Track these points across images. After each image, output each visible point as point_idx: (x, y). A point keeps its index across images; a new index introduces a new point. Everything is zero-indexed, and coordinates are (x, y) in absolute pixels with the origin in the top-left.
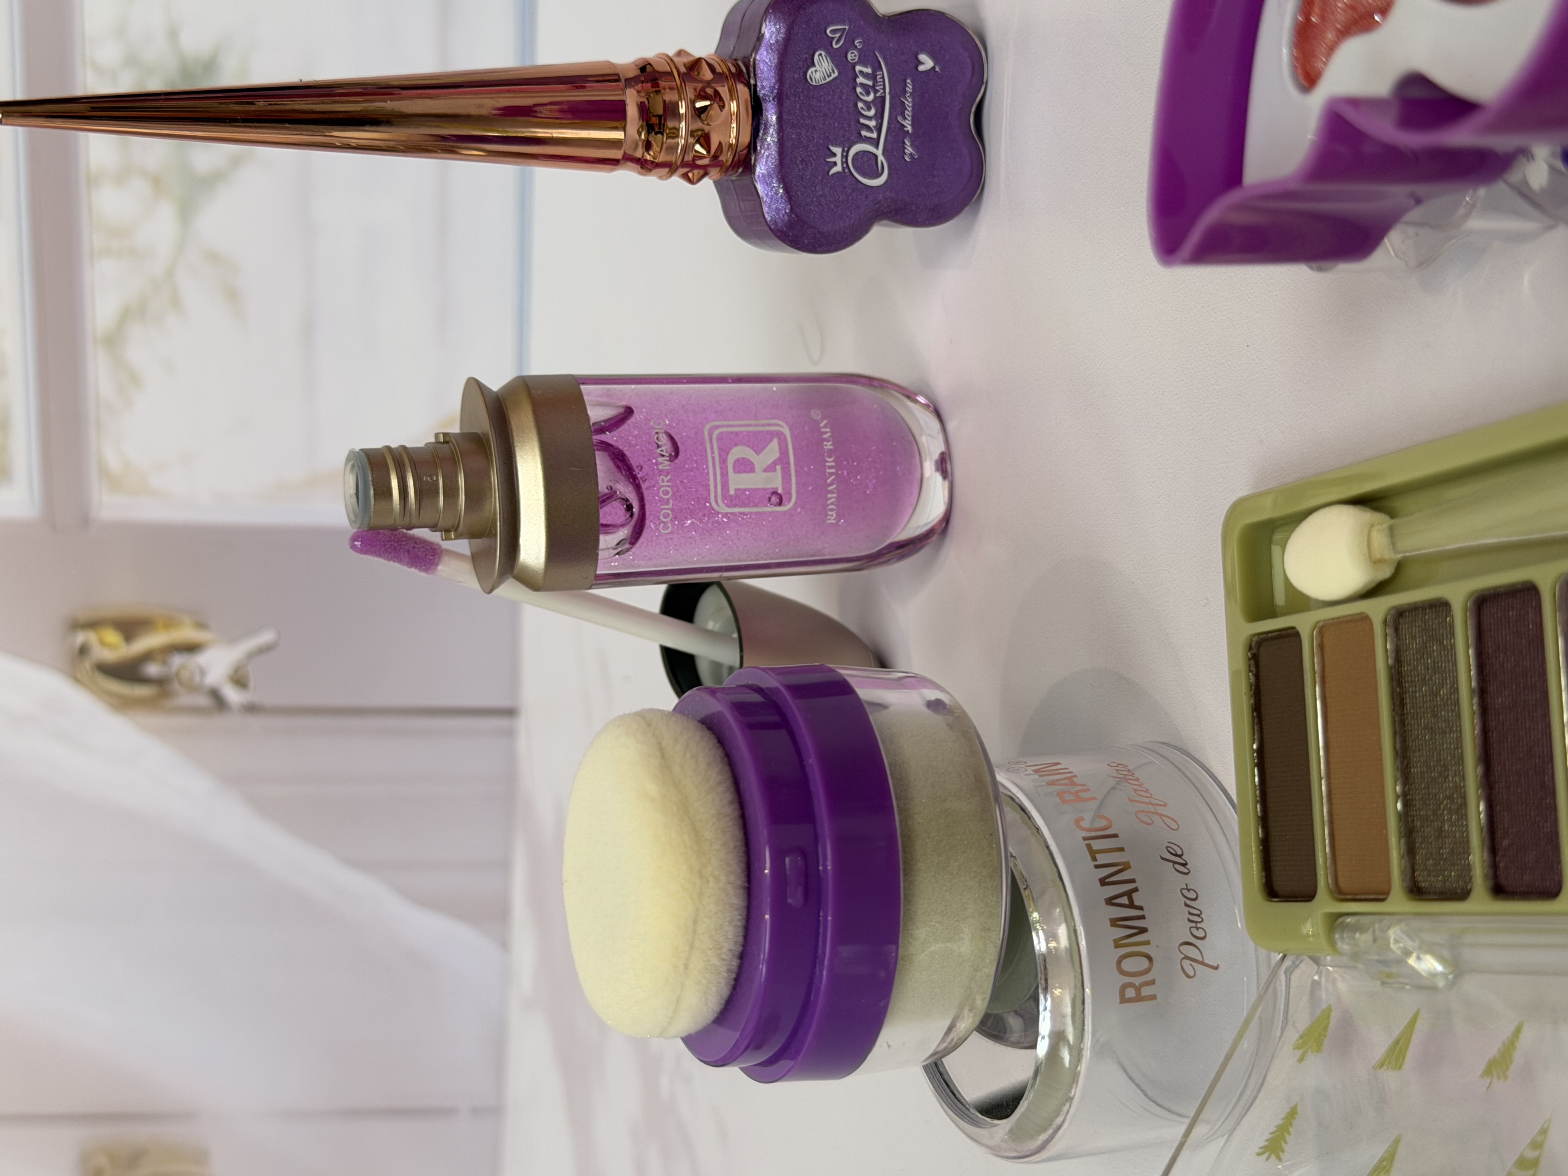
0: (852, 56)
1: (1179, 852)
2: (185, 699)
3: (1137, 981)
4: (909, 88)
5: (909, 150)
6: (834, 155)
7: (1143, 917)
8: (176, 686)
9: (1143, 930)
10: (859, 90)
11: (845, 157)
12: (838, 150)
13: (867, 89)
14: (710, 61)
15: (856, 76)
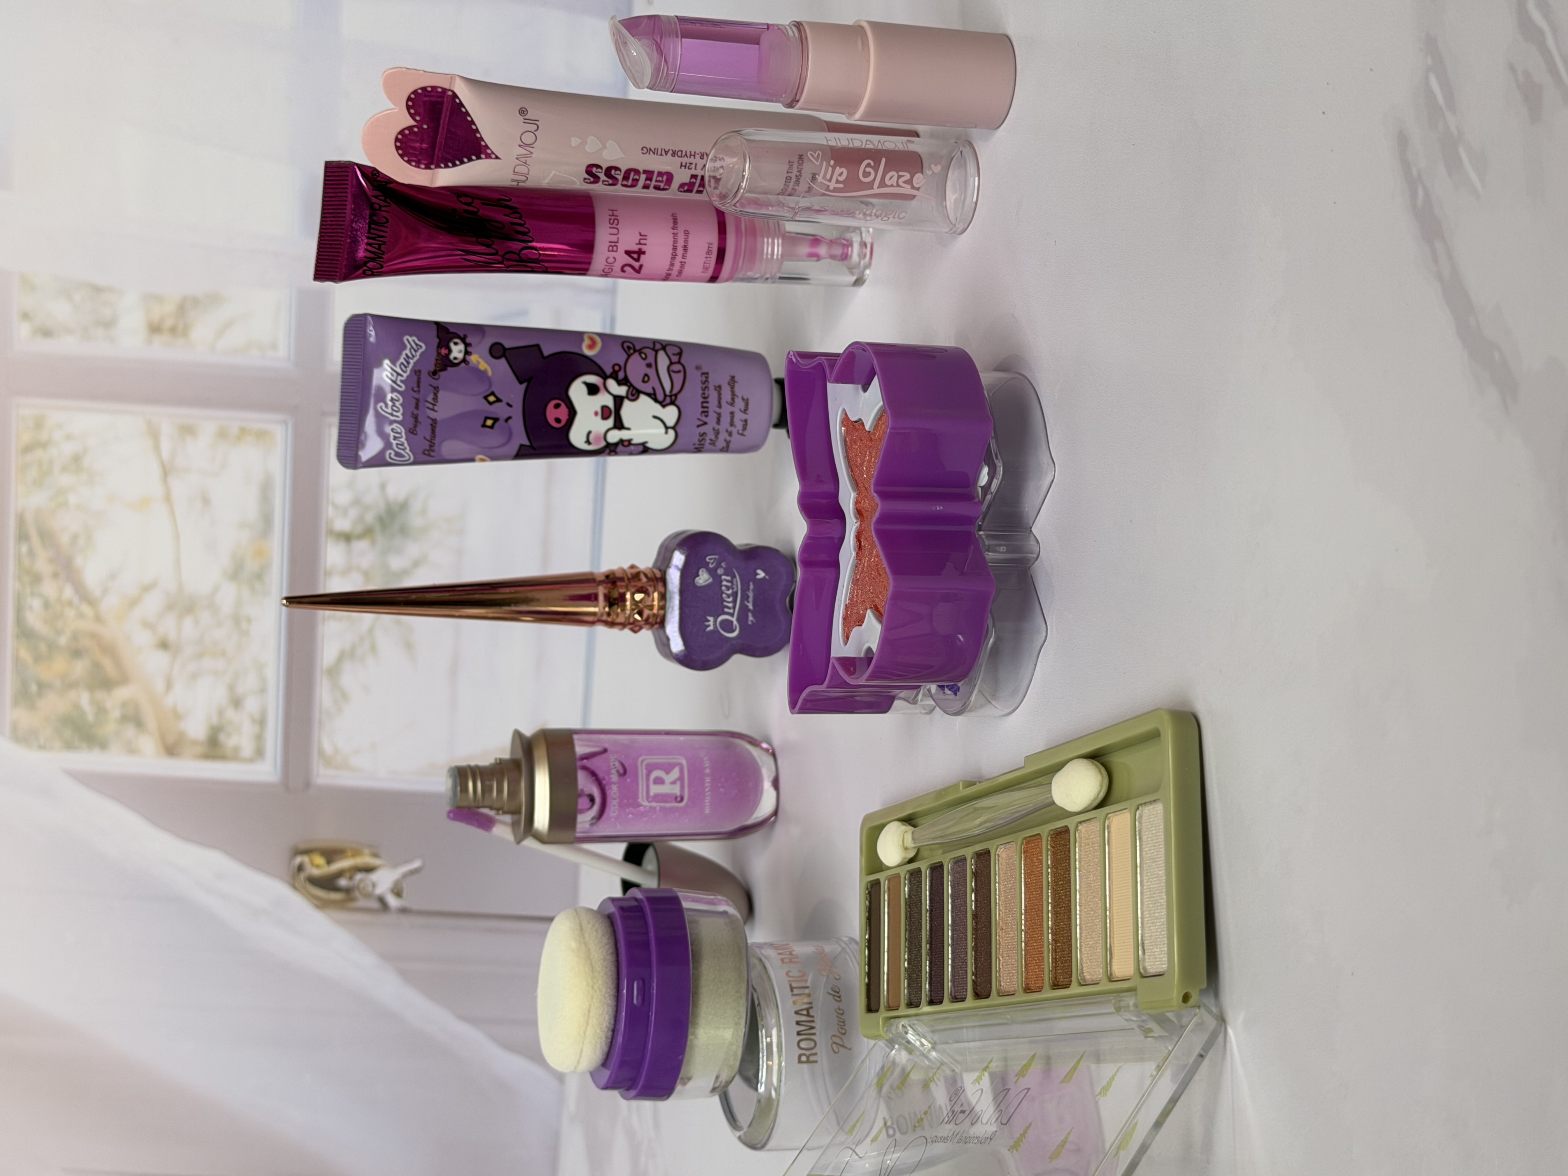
0: (720, 571)
1: (838, 990)
2: (362, 903)
3: (808, 1053)
4: (752, 587)
5: (751, 618)
6: (709, 621)
7: (813, 1021)
8: (357, 894)
9: (812, 1028)
10: (723, 588)
11: (715, 622)
12: (711, 619)
13: (728, 588)
14: (647, 572)
15: (722, 581)
